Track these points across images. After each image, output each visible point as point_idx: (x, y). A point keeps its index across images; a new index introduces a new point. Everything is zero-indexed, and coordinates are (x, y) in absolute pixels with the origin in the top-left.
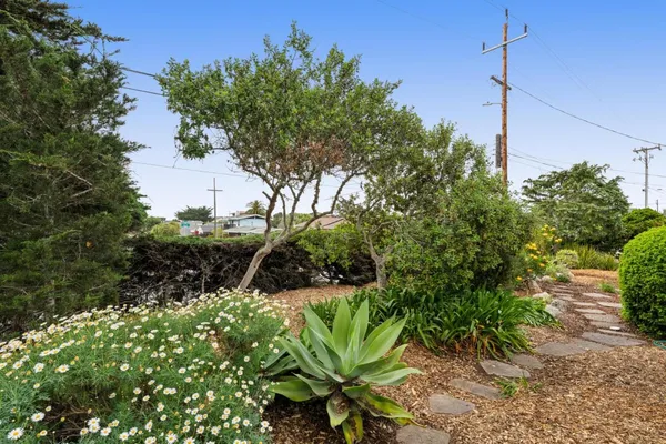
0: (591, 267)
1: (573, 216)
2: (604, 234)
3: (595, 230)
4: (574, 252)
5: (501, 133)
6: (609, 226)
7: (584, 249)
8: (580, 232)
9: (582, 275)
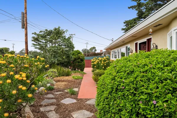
0: (62, 76)
1: (55, 52)
2: (66, 60)
3: (63, 59)
4: (55, 70)
5: (24, 12)
6: (68, 57)
7: (59, 67)
8: (58, 60)
9: (59, 81)
